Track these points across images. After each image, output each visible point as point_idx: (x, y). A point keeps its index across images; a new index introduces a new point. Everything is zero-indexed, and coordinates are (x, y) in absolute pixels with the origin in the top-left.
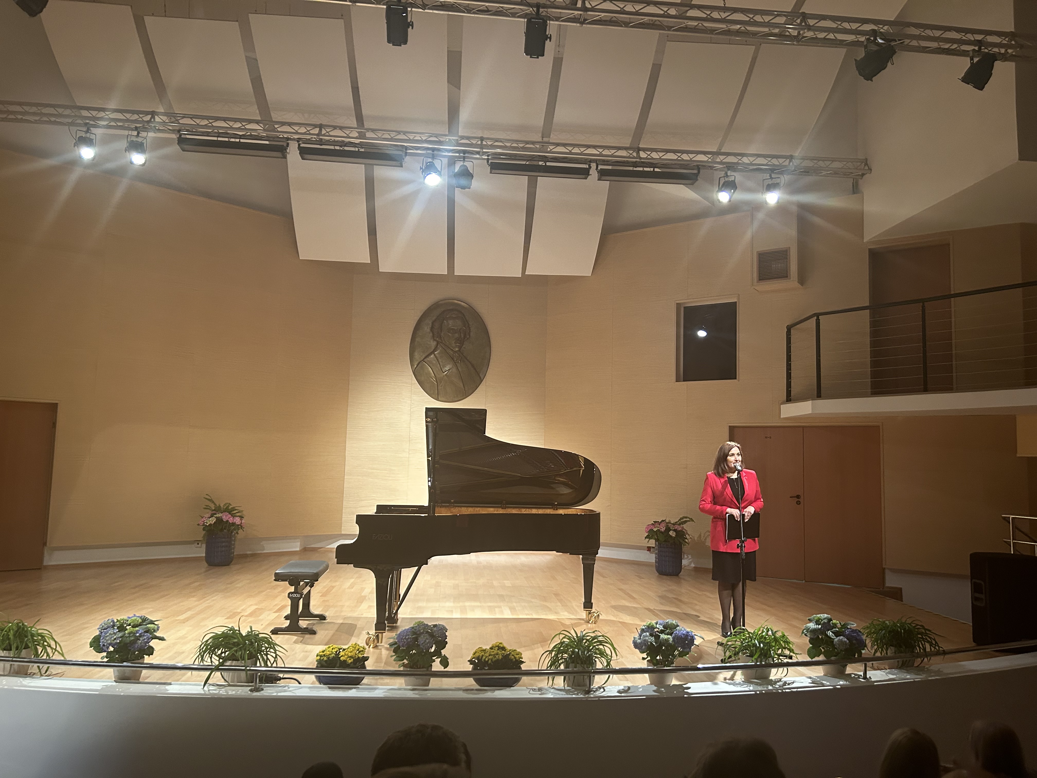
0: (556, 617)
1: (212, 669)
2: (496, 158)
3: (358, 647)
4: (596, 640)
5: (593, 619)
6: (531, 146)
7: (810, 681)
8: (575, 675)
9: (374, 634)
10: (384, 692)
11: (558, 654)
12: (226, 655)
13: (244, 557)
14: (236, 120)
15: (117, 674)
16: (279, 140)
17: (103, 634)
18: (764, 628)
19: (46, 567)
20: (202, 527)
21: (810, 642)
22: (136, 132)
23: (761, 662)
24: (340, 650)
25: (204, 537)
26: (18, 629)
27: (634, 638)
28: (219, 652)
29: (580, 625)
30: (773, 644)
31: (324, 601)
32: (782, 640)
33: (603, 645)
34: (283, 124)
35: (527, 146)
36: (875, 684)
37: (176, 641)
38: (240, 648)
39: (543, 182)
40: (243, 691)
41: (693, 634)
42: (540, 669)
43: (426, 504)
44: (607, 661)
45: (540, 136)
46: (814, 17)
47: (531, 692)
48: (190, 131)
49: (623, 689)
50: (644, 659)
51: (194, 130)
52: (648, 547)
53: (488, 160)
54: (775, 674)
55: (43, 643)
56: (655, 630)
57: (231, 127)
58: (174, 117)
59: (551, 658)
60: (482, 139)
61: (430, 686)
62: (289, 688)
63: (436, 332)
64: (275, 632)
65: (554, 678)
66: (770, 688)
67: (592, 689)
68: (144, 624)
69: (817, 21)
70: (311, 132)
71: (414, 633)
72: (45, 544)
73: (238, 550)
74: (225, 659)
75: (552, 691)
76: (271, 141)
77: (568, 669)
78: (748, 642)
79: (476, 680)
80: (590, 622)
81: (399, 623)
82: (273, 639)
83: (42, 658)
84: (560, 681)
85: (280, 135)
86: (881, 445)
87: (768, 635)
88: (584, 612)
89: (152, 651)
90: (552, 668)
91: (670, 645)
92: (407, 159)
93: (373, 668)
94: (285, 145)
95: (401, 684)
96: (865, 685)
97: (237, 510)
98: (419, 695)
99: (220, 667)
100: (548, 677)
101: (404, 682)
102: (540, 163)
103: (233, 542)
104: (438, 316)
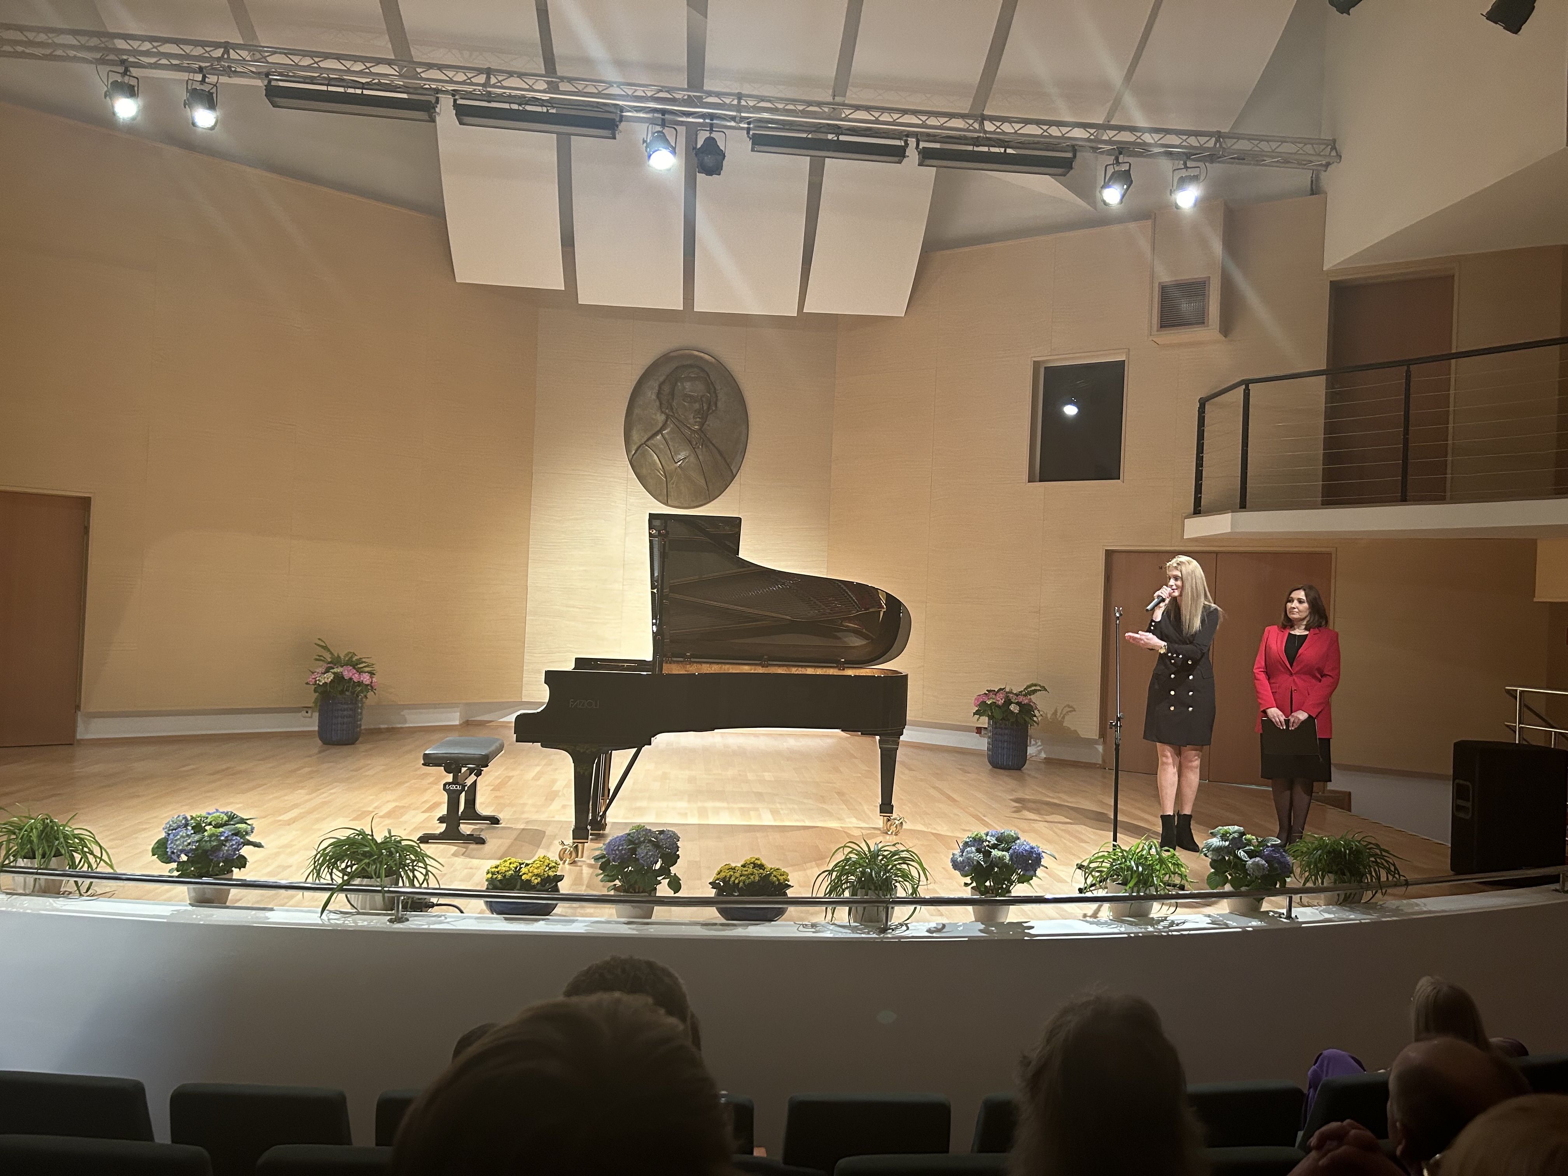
0: (839, 825)
1: (333, 890)
2: (761, 127)
3: (548, 861)
4: (897, 857)
5: (893, 828)
6: (817, 109)
7: (1208, 920)
8: (865, 905)
9: (571, 844)
10: (586, 926)
11: (841, 875)
12: (353, 870)
13: (377, 732)
14: (356, 59)
15: (193, 894)
16: (425, 92)
17: (171, 836)
18: (1145, 844)
19: (80, 741)
20: (313, 687)
21: (1212, 865)
22: (201, 75)
23: (1138, 892)
24: (522, 866)
25: (315, 702)
26: (45, 828)
27: (953, 854)
28: (343, 865)
29: (873, 836)
30: (1158, 867)
31: (494, 796)
32: (1171, 862)
33: (908, 864)
34: (430, 66)
35: (811, 109)
36: (1303, 925)
37: (279, 849)
38: (374, 861)
39: (834, 165)
40: (380, 922)
41: (1040, 850)
42: (814, 896)
43: (649, 657)
44: (913, 887)
45: (831, 93)
47: (801, 928)
48: (284, 75)
49: (934, 928)
50: (966, 885)
51: (291, 74)
52: (977, 728)
53: (748, 130)
54: (1157, 910)
55: (83, 848)
56: (984, 843)
57: (348, 69)
58: (260, 52)
59: (831, 882)
60: (740, 97)
61: (654, 918)
62: (446, 918)
63: (666, 402)
64: (425, 839)
65: (835, 909)
66: (1150, 929)
67: (890, 926)
68: (232, 823)
70: (474, 80)
71: (631, 842)
72: (78, 707)
73: (367, 722)
74: (352, 876)
75: (831, 928)
76: (411, 93)
77: (855, 897)
78: (1121, 864)
79: (721, 911)
80: (889, 833)
81: (607, 831)
82: (422, 848)
83: (82, 870)
84: (843, 914)
85: (425, 85)
86: (1333, 581)
87: (1151, 855)
88: (880, 819)
89: (243, 862)
90: (832, 896)
91: (1006, 865)
92: (623, 126)
93: (570, 892)
94: (433, 101)
95: (611, 915)
96: (1288, 926)
97: (365, 662)
98: (637, 930)
99: (344, 887)
100: (826, 908)
101: (615, 911)
102: (830, 137)
103: (359, 710)
104: (668, 376)
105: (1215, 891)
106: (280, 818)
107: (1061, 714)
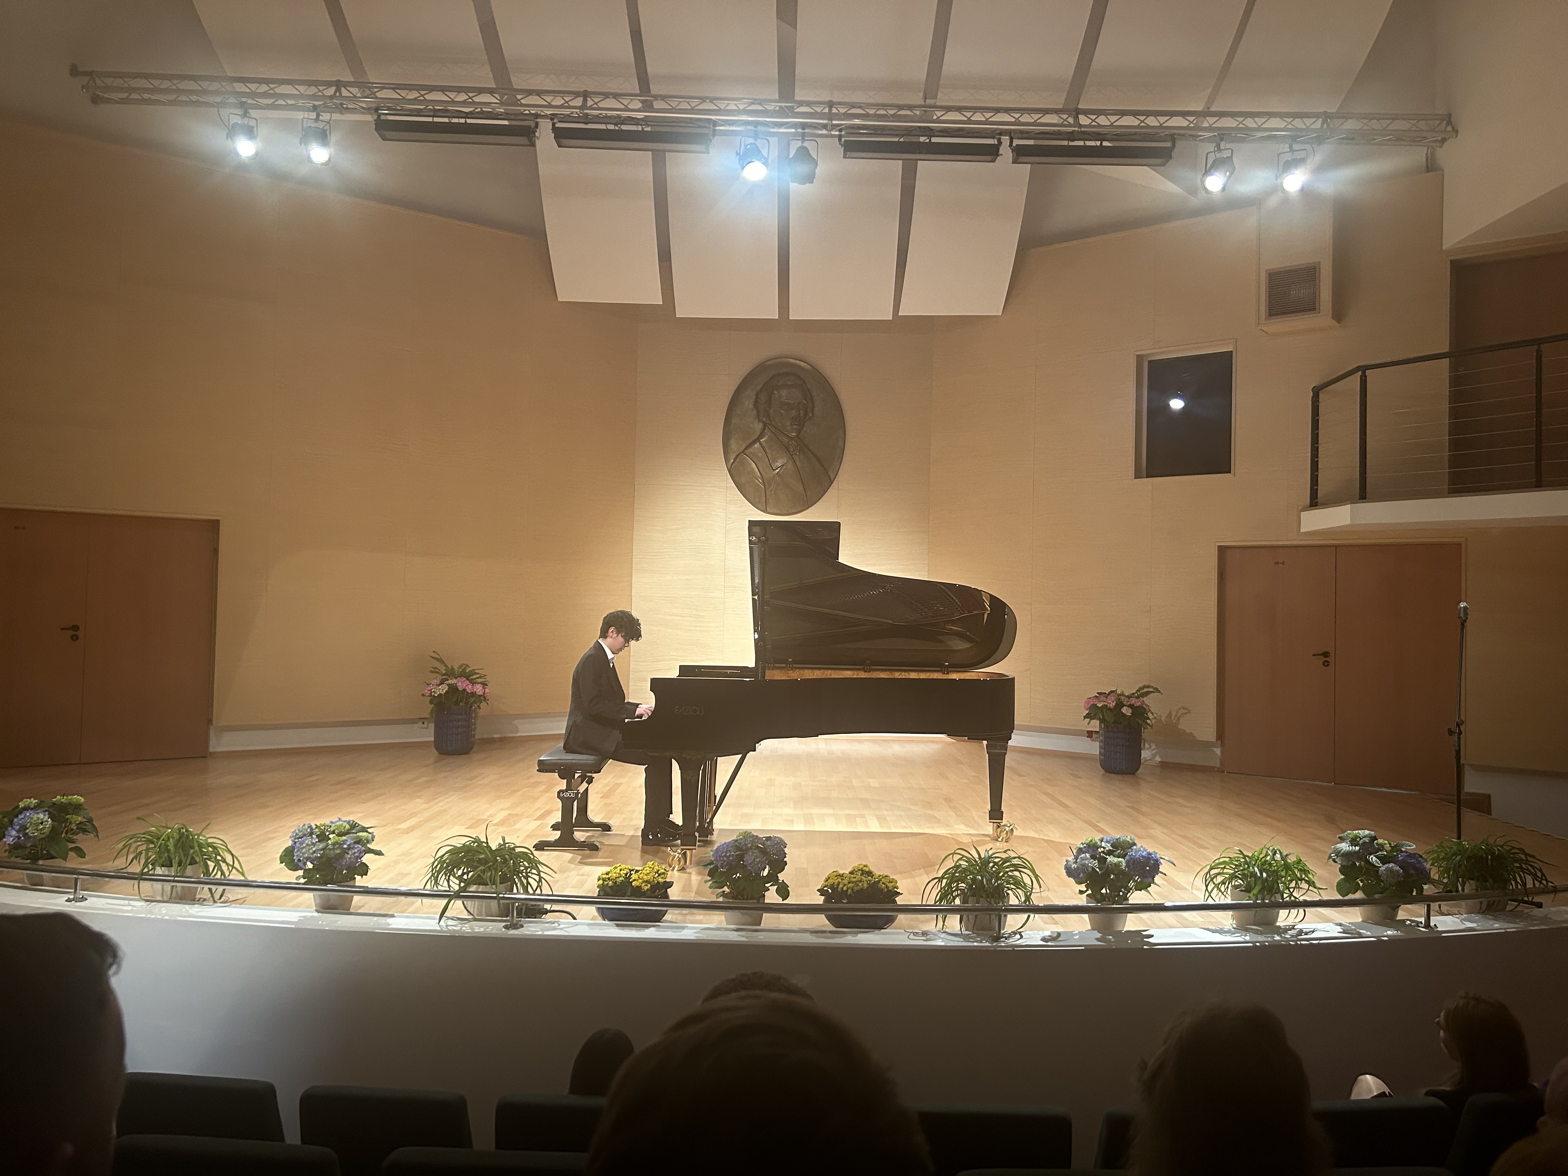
0: (947, 832)
1: (450, 897)
2: (853, 133)
3: (657, 867)
4: (1008, 864)
5: (1004, 835)
6: (908, 112)
7: (1340, 929)
8: (977, 913)
10: (694, 933)
11: (951, 883)
12: (469, 877)
13: (490, 741)
14: (459, 90)
15: (318, 901)
16: (524, 117)
17: (297, 844)
18: (1269, 849)
19: (213, 755)
20: (429, 699)
21: (1342, 871)
22: (315, 114)
23: (1263, 899)
24: (632, 872)
25: (431, 713)
26: (180, 838)
27: (1067, 861)
28: (460, 873)
29: (983, 843)
30: (1283, 873)
31: (605, 804)
32: (1297, 868)
33: (1020, 872)
34: (529, 93)
35: (902, 112)
36: (1443, 935)
37: (399, 858)
38: (489, 867)
39: (926, 168)
40: (495, 928)
41: (1158, 856)
42: (924, 903)
43: (751, 664)
44: (1026, 895)
45: (922, 96)
47: (912, 936)
48: (393, 110)
49: (1049, 936)
50: (1081, 892)
51: (398, 108)
52: (1088, 732)
53: (840, 137)
54: (1285, 918)
55: (216, 857)
56: (1099, 849)
57: (452, 100)
58: (369, 88)
59: (941, 889)
60: (831, 105)
61: (763, 925)
62: (559, 925)
63: (763, 409)
64: (540, 846)
65: (946, 916)
66: (1277, 938)
67: (1003, 934)
68: (354, 831)
70: (571, 104)
71: (738, 848)
72: (210, 721)
73: (480, 732)
74: (468, 883)
75: (942, 936)
76: (511, 119)
77: (966, 905)
78: (1243, 870)
79: (829, 918)
80: (1000, 840)
81: (714, 837)
82: (536, 855)
83: (216, 877)
84: (954, 922)
85: (525, 110)
86: (1463, 573)
87: (1275, 860)
88: (990, 825)
89: (365, 870)
90: (942, 903)
91: (1122, 872)
92: (716, 140)
93: (680, 898)
94: (533, 126)
95: (721, 922)
96: (1427, 936)
97: (478, 674)
98: (747, 937)
99: (461, 894)
100: (937, 916)
101: (724, 919)
102: (922, 139)
103: (473, 721)
104: (764, 385)
105: (1345, 898)
106: (399, 826)
107: (1175, 716)
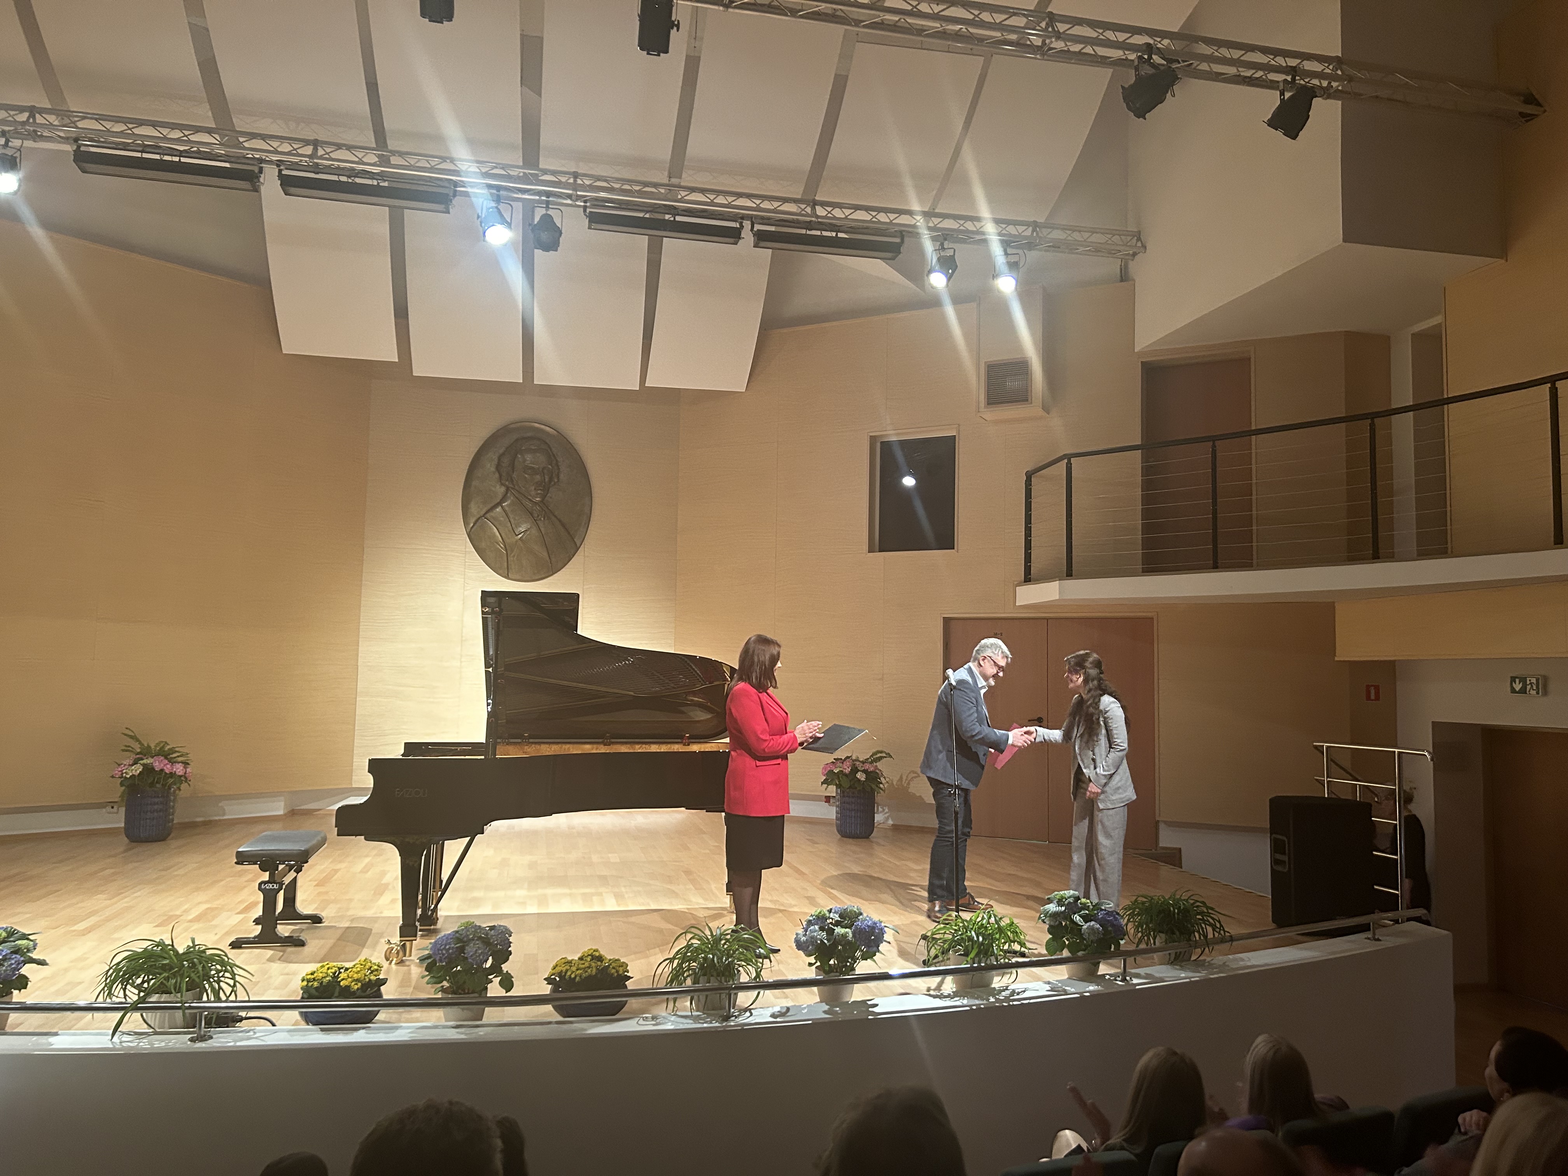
0: (685, 906)
1: (125, 1009)
2: (598, 205)
3: (370, 963)
6: (653, 190)
7: (1048, 987)
8: (707, 993)
9: (398, 943)
10: (410, 1033)
11: (682, 963)
12: (151, 984)
13: (191, 826)
14: (173, 126)
16: (247, 161)
20: (120, 780)
21: (1050, 931)
22: (4, 139)
23: (979, 963)
24: (341, 970)
25: (122, 796)
27: (797, 934)
28: (139, 981)
29: (717, 918)
30: (997, 936)
32: (1010, 930)
34: (253, 136)
35: (647, 189)
36: (1137, 987)
37: (67, 966)
38: (174, 974)
39: (672, 245)
40: (180, 1042)
41: (883, 925)
42: (655, 987)
43: (482, 739)
44: (756, 971)
45: (666, 175)
46: (1065, 19)
47: (641, 1022)
48: (95, 141)
49: (779, 1012)
50: (810, 965)
51: (102, 140)
52: (826, 797)
53: (585, 208)
54: (998, 982)
56: (827, 921)
57: (165, 136)
58: (68, 117)
59: (672, 970)
60: (576, 175)
61: (485, 1020)
62: (255, 1033)
63: (505, 474)
64: (236, 945)
65: (676, 999)
66: (992, 1000)
67: (733, 1012)
68: (12, 939)
69: (1070, 26)
70: (300, 151)
71: (459, 940)
73: (180, 815)
74: (149, 992)
75: (672, 1019)
76: (233, 162)
77: (697, 986)
78: (962, 934)
79: (557, 1008)
82: (229, 956)
84: (685, 1004)
85: (248, 154)
86: (1156, 645)
87: (990, 924)
89: (24, 983)
90: (673, 985)
91: (849, 942)
92: (456, 201)
93: (394, 997)
94: (257, 171)
95: (440, 1018)
96: (1124, 989)
97: (178, 752)
98: (466, 1034)
99: (140, 1005)
100: (668, 999)
101: (442, 1015)
102: (667, 217)
103: (172, 804)
104: (507, 448)
105: (1053, 957)
106: (73, 928)
107: (905, 780)
